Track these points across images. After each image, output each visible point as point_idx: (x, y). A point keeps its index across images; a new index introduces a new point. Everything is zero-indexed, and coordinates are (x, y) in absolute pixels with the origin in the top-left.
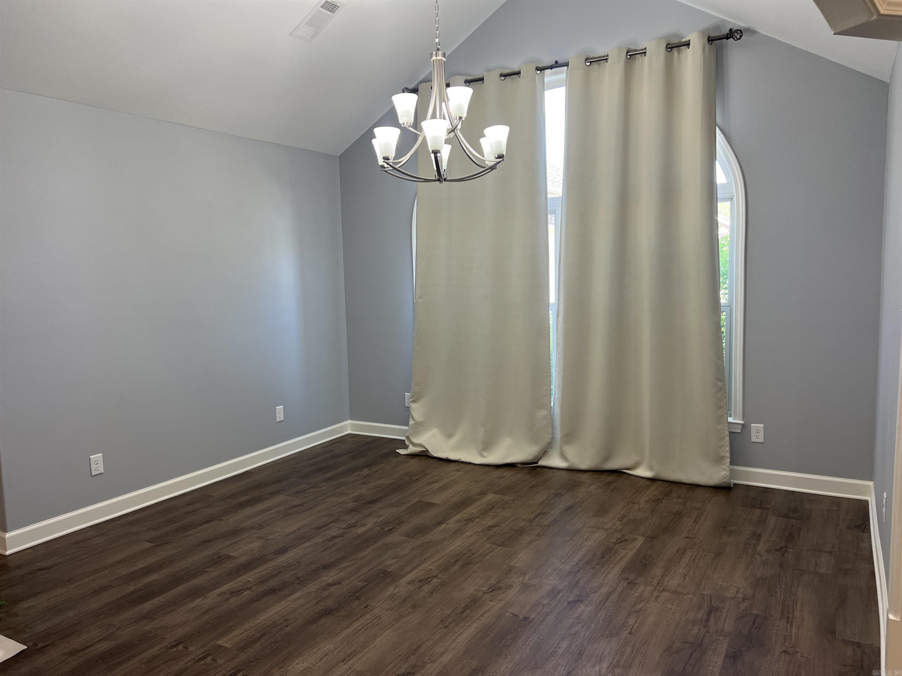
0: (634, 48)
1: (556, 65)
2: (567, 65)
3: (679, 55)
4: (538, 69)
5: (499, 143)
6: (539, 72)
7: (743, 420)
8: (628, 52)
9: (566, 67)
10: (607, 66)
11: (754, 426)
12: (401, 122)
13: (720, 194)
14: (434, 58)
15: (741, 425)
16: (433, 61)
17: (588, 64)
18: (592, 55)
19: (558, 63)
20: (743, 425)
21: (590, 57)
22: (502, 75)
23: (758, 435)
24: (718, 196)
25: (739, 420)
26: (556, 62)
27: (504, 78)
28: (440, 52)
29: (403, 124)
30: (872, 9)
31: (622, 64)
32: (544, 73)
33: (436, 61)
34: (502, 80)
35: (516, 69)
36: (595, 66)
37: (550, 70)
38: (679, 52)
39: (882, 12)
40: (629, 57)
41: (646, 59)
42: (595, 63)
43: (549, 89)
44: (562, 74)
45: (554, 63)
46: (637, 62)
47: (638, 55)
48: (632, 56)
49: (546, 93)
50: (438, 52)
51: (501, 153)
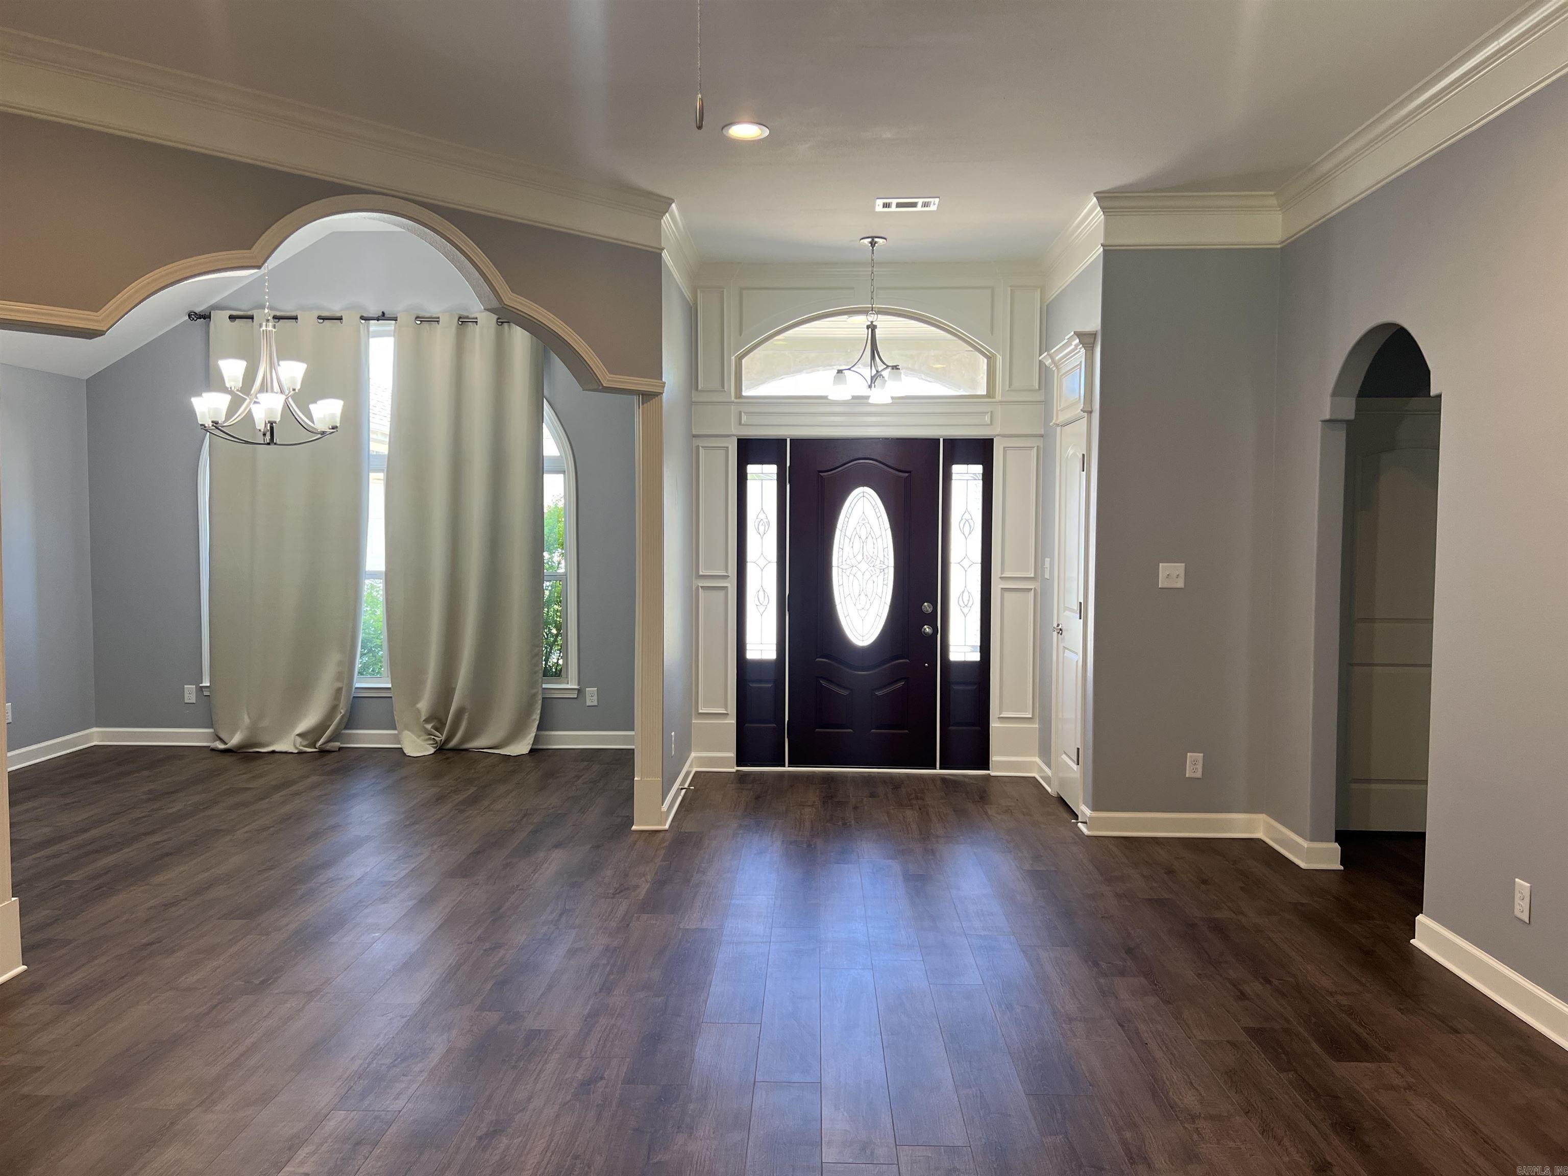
0: (466, 314)
1: (383, 317)
2: (395, 319)
3: (510, 329)
4: (362, 318)
5: (333, 416)
6: (363, 321)
7: (579, 685)
8: (460, 318)
9: (394, 322)
10: (438, 328)
11: (588, 691)
12: (228, 385)
13: (546, 466)
14: (264, 328)
15: (577, 690)
16: (263, 331)
17: (419, 322)
18: (422, 314)
19: (385, 316)
20: (579, 690)
21: (420, 316)
22: (319, 318)
23: (591, 698)
24: (545, 468)
25: (575, 685)
26: (383, 314)
27: (322, 321)
28: (270, 324)
29: (231, 388)
30: (599, 383)
31: (453, 330)
32: (369, 323)
33: (266, 332)
34: (319, 323)
35: (338, 315)
36: (426, 325)
37: (376, 321)
38: (509, 327)
39: (604, 385)
40: (460, 323)
41: (478, 328)
42: (426, 322)
43: (373, 337)
44: (390, 326)
45: (380, 314)
46: (469, 328)
47: (470, 323)
48: (464, 323)
49: (372, 340)
50: (268, 324)
51: (334, 424)
